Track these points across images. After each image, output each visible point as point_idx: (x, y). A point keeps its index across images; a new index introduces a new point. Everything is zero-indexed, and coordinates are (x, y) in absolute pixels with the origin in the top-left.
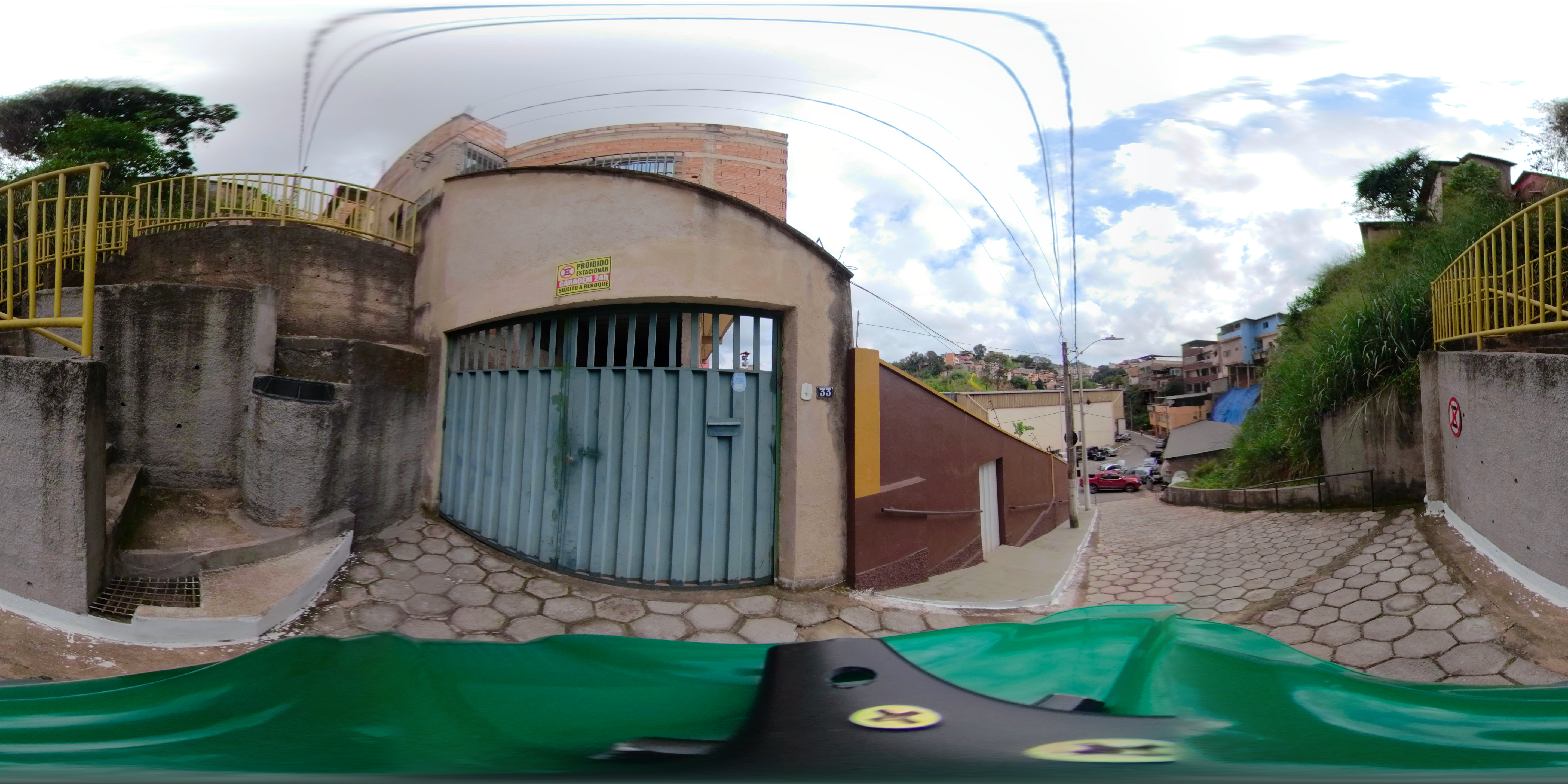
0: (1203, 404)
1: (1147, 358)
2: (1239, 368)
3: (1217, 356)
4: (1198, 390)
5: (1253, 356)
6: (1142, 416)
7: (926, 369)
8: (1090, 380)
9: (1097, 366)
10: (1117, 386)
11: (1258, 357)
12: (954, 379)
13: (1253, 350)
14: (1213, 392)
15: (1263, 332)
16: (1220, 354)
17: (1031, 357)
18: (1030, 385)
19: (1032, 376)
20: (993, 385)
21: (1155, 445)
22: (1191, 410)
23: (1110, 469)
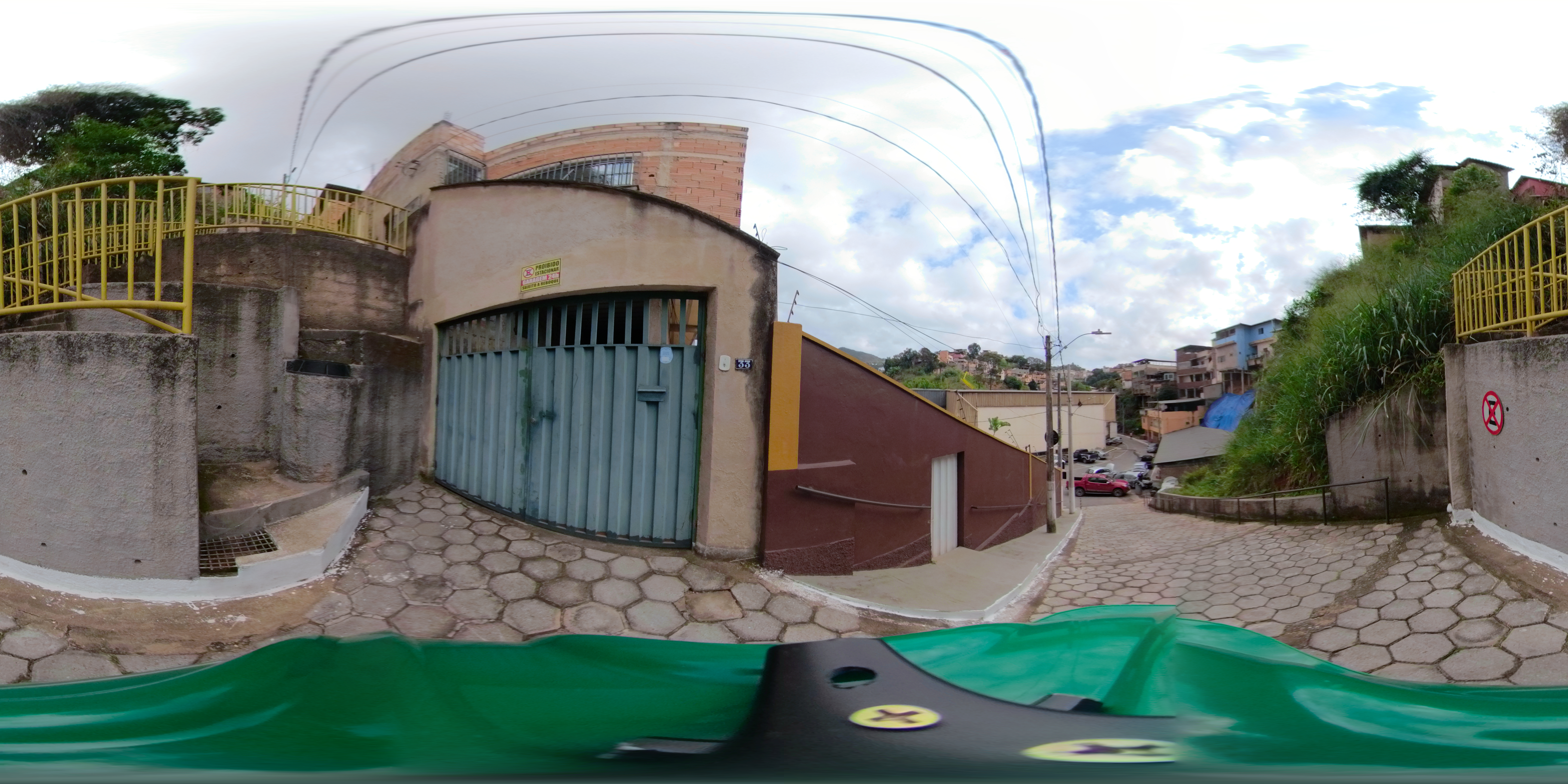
0: (1196, 409)
1: (1141, 362)
2: (1234, 374)
3: (1212, 362)
4: (1191, 395)
5: (1247, 362)
6: (1134, 420)
7: (920, 366)
8: (1084, 383)
9: (1091, 369)
10: (1110, 389)
11: (1253, 363)
12: (946, 377)
13: (1248, 356)
14: (1207, 397)
15: (1259, 338)
16: (1215, 359)
17: (1025, 358)
18: (1023, 385)
19: (1026, 377)
20: (986, 383)
21: (1146, 450)
22: (1184, 416)
23: (1098, 472)
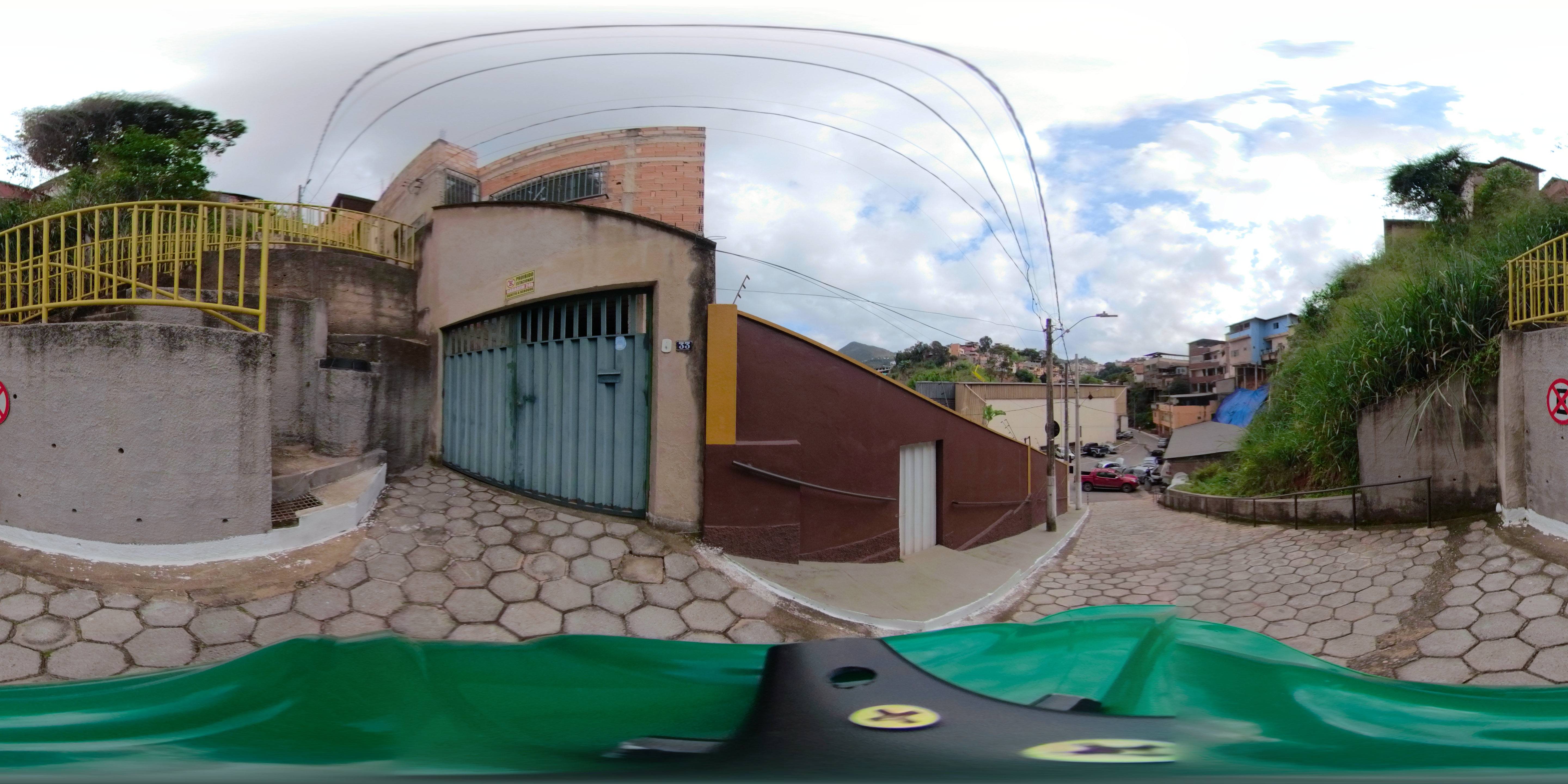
0: (1208, 404)
1: (1154, 356)
2: (1247, 369)
3: (1225, 356)
4: (1203, 389)
5: (1261, 356)
6: (1145, 414)
7: (931, 359)
8: (1096, 377)
9: (1103, 363)
10: (1121, 383)
11: (1267, 358)
12: (957, 369)
13: (1262, 351)
14: (1219, 392)
15: (1273, 333)
16: (1228, 353)
17: (1037, 351)
18: (1035, 378)
19: (1038, 370)
20: (997, 376)
21: (1156, 444)
22: (1195, 410)
23: (1107, 466)
